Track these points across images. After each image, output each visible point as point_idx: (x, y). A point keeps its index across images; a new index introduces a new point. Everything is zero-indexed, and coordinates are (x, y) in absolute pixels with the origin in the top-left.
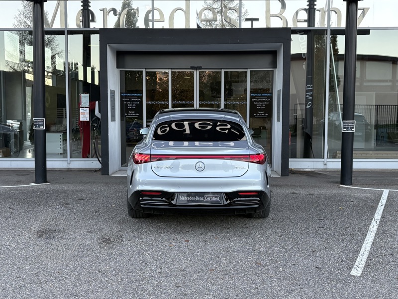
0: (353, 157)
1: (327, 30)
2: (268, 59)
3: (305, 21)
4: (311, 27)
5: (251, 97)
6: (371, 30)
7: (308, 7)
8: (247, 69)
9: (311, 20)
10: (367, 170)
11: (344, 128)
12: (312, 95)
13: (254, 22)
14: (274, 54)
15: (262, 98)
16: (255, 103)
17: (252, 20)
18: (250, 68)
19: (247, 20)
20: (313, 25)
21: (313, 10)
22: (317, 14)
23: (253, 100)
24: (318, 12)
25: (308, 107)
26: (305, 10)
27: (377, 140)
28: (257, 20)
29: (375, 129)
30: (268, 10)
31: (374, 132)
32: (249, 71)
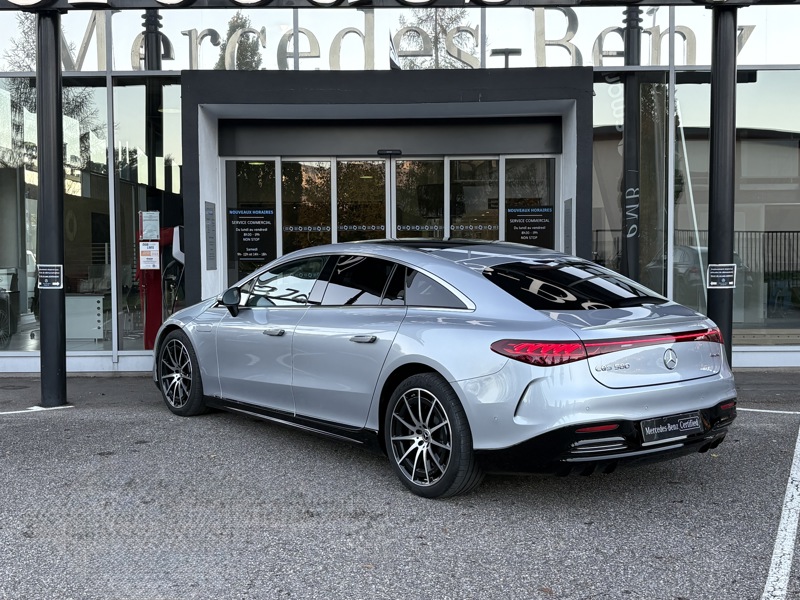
0: (733, 342)
1: (668, 72)
2: (542, 134)
3: (619, 54)
4: (633, 64)
5: (508, 216)
6: (758, 72)
7: (624, 26)
8: (499, 155)
9: (631, 51)
10: (758, 370)
11: (712, 280)
12: (637, 211)
13: (511, 57)
14: (556, 123)
15: (533, 218)
16: (516, 228)
17: (507, 53)
18: (504, 154)
19: (496, 52)
20: (636, 62)
21: (636, 30)
22: (645, 40)
23: (512, 221)
24: (647, 35)
25: (629, 236)
26: (619, 30)
27: (770, 304)
28: (517, 52)
29: (765, 281)
30: (540, 32)
31: (763, 287)
32: (502, 160)
